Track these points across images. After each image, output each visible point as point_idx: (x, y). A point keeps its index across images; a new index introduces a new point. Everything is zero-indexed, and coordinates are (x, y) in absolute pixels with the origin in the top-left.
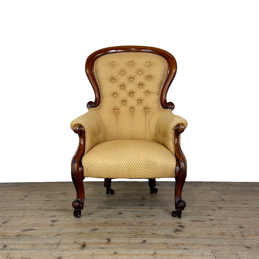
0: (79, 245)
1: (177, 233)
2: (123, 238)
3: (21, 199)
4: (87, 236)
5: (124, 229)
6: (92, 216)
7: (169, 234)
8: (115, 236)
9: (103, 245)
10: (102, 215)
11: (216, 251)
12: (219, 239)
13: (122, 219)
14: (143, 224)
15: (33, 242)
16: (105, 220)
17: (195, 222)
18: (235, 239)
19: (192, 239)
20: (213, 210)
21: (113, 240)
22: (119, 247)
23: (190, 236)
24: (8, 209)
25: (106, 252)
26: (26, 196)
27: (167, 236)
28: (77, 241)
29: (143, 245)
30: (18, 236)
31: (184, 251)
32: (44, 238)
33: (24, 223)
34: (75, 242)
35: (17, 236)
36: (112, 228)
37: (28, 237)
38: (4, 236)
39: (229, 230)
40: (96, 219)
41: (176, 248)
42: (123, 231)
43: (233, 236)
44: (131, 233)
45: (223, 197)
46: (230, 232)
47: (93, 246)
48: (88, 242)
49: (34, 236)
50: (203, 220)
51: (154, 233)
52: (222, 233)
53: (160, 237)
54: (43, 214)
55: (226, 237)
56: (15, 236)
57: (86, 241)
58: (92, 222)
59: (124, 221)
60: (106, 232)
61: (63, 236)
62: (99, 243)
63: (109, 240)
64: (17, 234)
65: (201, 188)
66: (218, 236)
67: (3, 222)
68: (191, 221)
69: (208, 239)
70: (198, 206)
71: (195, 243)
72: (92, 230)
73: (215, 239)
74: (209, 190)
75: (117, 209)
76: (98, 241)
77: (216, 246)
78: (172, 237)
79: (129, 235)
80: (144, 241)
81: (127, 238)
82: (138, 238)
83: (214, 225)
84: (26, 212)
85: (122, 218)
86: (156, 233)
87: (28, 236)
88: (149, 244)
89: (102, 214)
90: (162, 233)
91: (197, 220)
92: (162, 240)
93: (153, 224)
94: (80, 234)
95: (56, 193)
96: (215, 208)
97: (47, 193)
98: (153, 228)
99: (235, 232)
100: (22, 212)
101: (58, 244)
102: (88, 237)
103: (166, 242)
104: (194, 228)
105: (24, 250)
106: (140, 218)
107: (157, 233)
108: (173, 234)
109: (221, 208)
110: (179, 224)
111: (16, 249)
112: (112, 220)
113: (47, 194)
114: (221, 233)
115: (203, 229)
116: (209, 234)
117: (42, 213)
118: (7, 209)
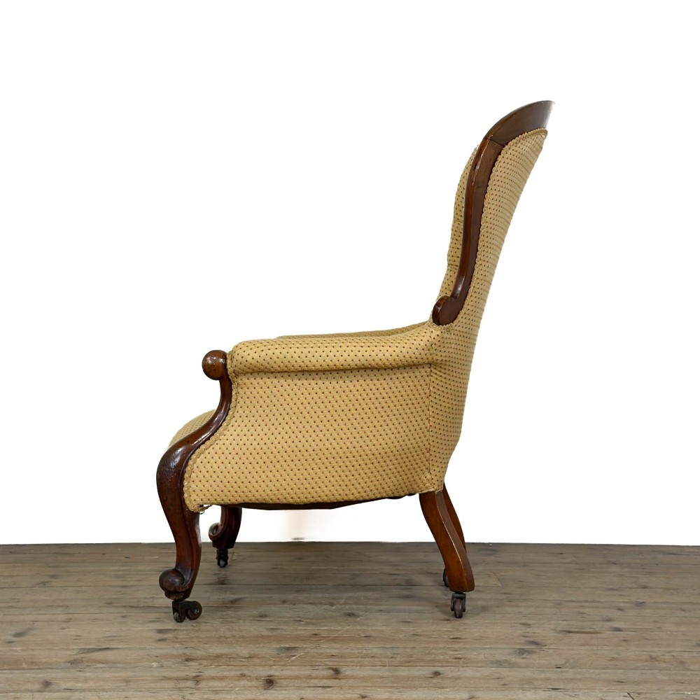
0: (255, 680)
1: (524, 656)
2: (376, 666)
3: (44, 583)
4: (271, 663)
5: (373, 648)
6: (271, 621)
7: (503, 658)
8: (351, 662)
9: (325, 681)
10: (299, 619)
11: (639, 694)
12: (644, 669)
13: (359, 628)
14: (422, 638)
15: (124, 675)
16: (311, 629)
17: (571, 634)
18: (689, 670)
19: (571, 670)
20: (619, 609)
21: (347, 671)
22: (371, 685)
23: (563, 662)
24: (14, 604)
25: (336, 694)
26: (53, 576)
27: (500, 664)
28: (246, 672)
29: (434, 681)
30: (74, 663)
31: (553, 693)
32: (151, 667)
33: (79, 636)
34: (243, 675)
35: (71, 662)
36: (338, 646)
37: (102, 665)
38: (32, 663)
39: (670, 652)
40: (286, 627)
41: (527, 686)
42: (369, 652)
43: (683, 663)
44: (395, 656)
45: (644, 580)
46: (673, 656)
47: (297, 683)
48: (276, 674)
49: (119, 663)
50: (592, 630)
51: (460, 656)
52: (651, 657)
53: (479, 665)
54: (123, 617)
55: (664, 665)
56: (64, 662)
57: (272, 672)
58: (275, 633)
59: (365, 631)
60: (322, 653)
61: (205, 662)
62: (310, 677)
63: (337, 671)
64: (70, 659)
65: (575, 559)
66: (639, 664)
67: (13, 632)
68: (559, 633)
69: (613, 669)
70: (574, 599)
71: (579, 676)
72: (280, 649)
73: (634, 669)
74: (601, 564)
75: (339, 606)
76: (308, 673)
77: (637, 683)
78: (512, 665)
79: (390, 660)
80: (437, 674)
81: (387, 667)
82: (416, 666)
83: (624, 640)
84: (71, 611)
85: (359, 625)
86: (464, 656)
87: (103, 663)
88: (450, 678)
89: (299, 617)
90: (482, 657)
91: (576, 630)
92: (486, 671)
93: (454, 638)
94: (250, 657)
95: (140, 568)
96: (622, 605)
97: (114, 568)
98: (456, 646)
99: (686, 655)
100: (59, 612)
101: (197, 679)
102: (275, 665)
103: (498, 675)
104: (570, 647)
105: (104, 690)
106: (411, 624)
107: (469, 656)
108: (514, 659)
109: (640, 605)
110: (527, 639)
111: (83, 690)
112: (332, 628)
113: (115, 571)
114: (649, 658)
115: (595, 648)
116: (613, 659)
117: (123, 615)
118: (9, 605)
